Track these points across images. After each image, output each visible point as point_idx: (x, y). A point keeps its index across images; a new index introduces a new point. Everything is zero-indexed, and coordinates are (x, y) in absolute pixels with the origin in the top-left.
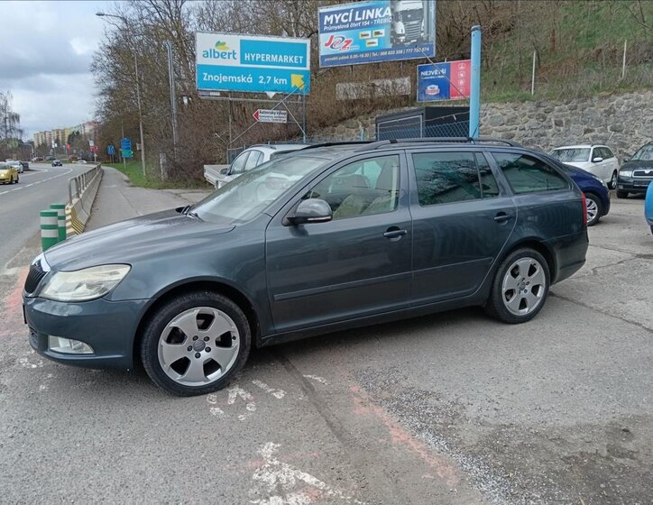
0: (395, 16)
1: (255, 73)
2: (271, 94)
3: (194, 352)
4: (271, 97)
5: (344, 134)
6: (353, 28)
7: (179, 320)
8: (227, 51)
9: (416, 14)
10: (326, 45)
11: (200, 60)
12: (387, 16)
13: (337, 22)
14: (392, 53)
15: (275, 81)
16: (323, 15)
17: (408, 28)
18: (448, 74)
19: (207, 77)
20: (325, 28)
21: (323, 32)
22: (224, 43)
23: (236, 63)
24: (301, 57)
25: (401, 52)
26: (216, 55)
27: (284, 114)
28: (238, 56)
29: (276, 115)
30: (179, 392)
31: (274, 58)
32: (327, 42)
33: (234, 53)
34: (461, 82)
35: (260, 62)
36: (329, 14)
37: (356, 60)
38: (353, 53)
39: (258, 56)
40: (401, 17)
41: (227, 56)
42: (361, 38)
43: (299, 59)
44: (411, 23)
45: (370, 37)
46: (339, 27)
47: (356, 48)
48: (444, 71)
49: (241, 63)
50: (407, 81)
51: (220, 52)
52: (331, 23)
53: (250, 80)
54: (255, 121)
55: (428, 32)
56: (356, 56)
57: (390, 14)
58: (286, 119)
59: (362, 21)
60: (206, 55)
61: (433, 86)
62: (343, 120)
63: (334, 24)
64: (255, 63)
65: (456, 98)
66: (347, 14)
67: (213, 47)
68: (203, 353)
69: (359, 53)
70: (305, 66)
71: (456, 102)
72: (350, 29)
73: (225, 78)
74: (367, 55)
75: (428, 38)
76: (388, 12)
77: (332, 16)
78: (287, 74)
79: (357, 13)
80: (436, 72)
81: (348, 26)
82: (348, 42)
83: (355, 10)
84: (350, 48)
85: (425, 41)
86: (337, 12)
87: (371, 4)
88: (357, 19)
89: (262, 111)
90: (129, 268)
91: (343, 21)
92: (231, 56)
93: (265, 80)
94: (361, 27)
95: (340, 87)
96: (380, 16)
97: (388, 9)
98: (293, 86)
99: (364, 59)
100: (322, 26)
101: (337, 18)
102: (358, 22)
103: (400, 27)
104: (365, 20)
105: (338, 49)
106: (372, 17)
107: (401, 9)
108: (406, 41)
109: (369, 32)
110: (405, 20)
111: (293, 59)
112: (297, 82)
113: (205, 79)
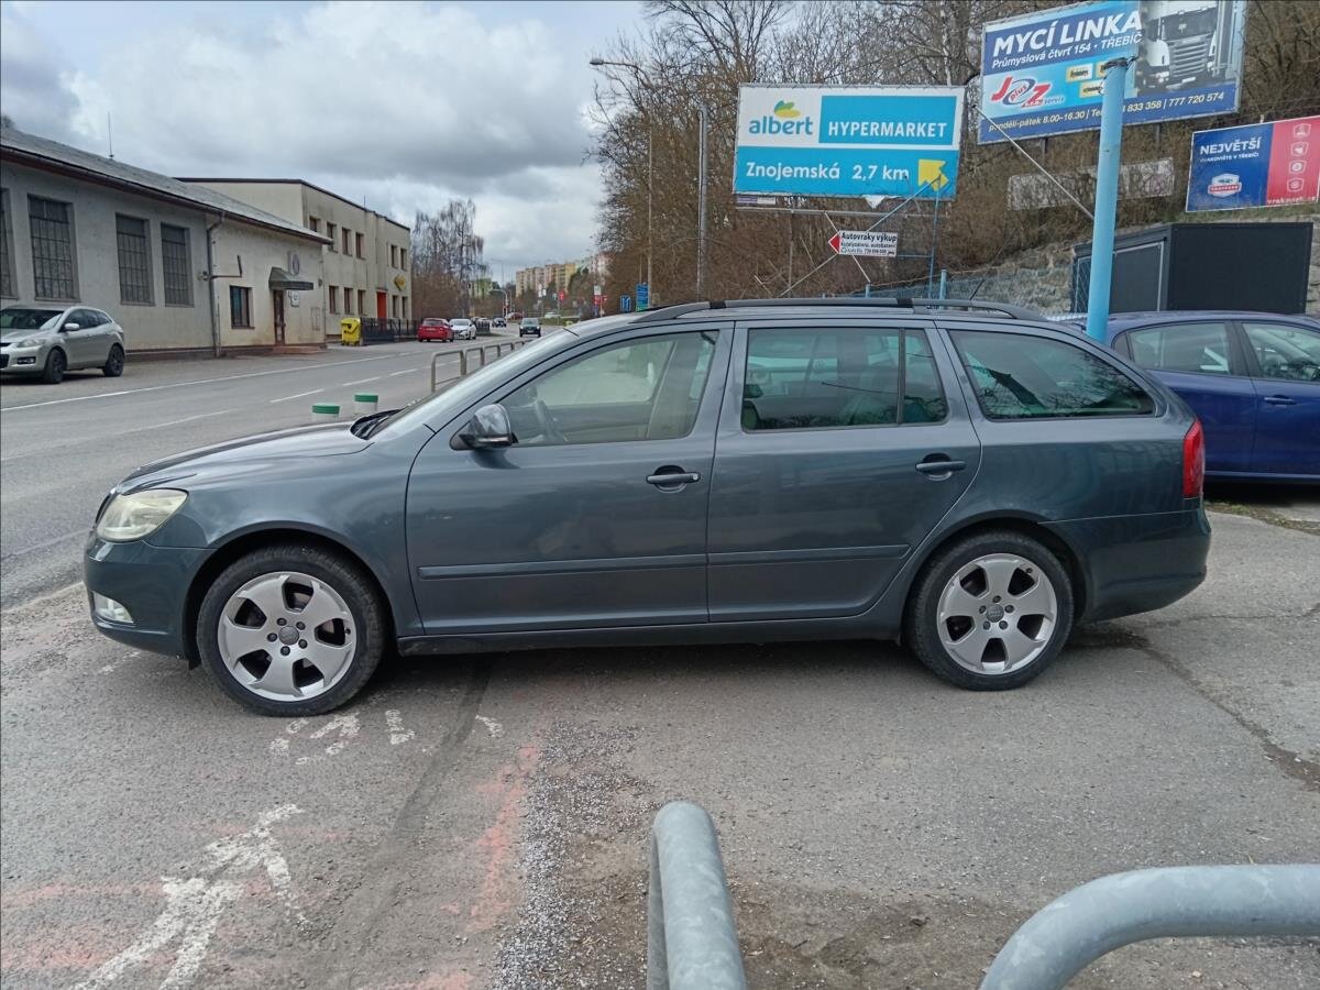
0: (1150, 30)
1: (847, 160)
2: (875, 200)
3: (279, 645)
4: (874, 206)
5: (1016, 281)
6: (1055, 60)
7: (254, 588)
8: (795, 120)
9: (1200, 22)
10: (995, 97)
11: (744, 138)
12: (1130, 31)
13: (1021, 49)
14: (1138, 107)
15: (886, 174)
16: (992, 37)
17: (1178, 55)
18: (1265, 149)
19: (754, 170)
20: (996, 63)
21: (989, 71)
22: (791, 105)
23: (812, 142)
24: (942, 125)
25: (1157, 105)
26: (775, 127)
27: (893, 239)
28: (815, 128)
29: (876, 242)
30: (251, 705)
31: (887, 129)
32: (998, 92)
33: (808, 123)
34: (1297, 167)
35: (857, 138)
36: (1005, 34)
37: (1054, 127)
38: (1050, 112)
39: (855, 126)
40: (1162, 30)
41: (794, 129)
42: (1069, 79)
43: (937, 128)
44: (1185, 41)
45: (1089, 76)
46: (1024, 60)
47: (1059, 101)
48: (1255, 143)
49: (821, 141)
50: (1164, 167)
51: (782, 121)
52: (1009, 52)
53: (835, 173)
54: (834, 253)
55: (1224, 60)
56: (1055, 118)
57: (1138, 26)
58: (894, 250)
59: (1074, 44)
60: (756, 127)
61: (1226, 176)
62: (1014, 251)
63: (1015, 54)
64: (848, 139)
65: (1279, 202)
66: (1043, 32)
67: (770, 112)
68: (295, 648)
69: (1062, 111)
70: (950, 143)
71: (1279, 211)
72: (1047, 61)
73: (787, 172)
74: (1080, 115)
75: (1223, 71)
76: (1135, 21)
77: (1011, 38)
78: (910, 160)
79: (1066, 28)
80: (1235, 146)
81: (1043, 56)
82: (1042, 90)
83: (1062, 21)
84: (1046, 101)
85: (1216, 80)
86: (1023, 30)
87: (1096, 7)
88: (1064, 40)
89: (848, 233)
90: (184, 496)
91: (1034, 46)
92: (803, 128)
93: (866, 172)
94: (1073, 57)
95: (1018, 182)
96: (1116, 31)
97: (1136, 15)
98: (920, 183)
99: (1073, 124)
100: (990, 59)
101: (1022, 41)
102: (1069, 45)
103: (1160, 53)
104: (1082, 41)
105: (1020, 105)
106: (1097, 34)
107: (1164, 15)
108: (1172, 80)
109: (1089, 67)
110: (1173, 35)
111: (926, 129)
112: (930, 173)
113: (749, 174)
